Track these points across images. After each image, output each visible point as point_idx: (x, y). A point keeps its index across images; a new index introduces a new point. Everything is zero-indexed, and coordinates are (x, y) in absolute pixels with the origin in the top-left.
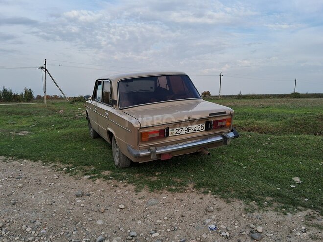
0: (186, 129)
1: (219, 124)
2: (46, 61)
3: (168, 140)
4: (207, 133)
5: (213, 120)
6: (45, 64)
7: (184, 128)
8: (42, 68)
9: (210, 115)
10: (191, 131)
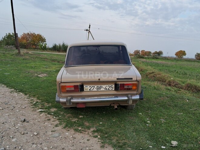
0: (98, 87)
1: (126, 87)
2: (90, 25)
3: (83, 94)
4: (115, 92)
5: (119, 83)
6: (90, 27)
7: (96, 87)
8: (87, 30)
9: (117, 79)
10: (102, 89)
